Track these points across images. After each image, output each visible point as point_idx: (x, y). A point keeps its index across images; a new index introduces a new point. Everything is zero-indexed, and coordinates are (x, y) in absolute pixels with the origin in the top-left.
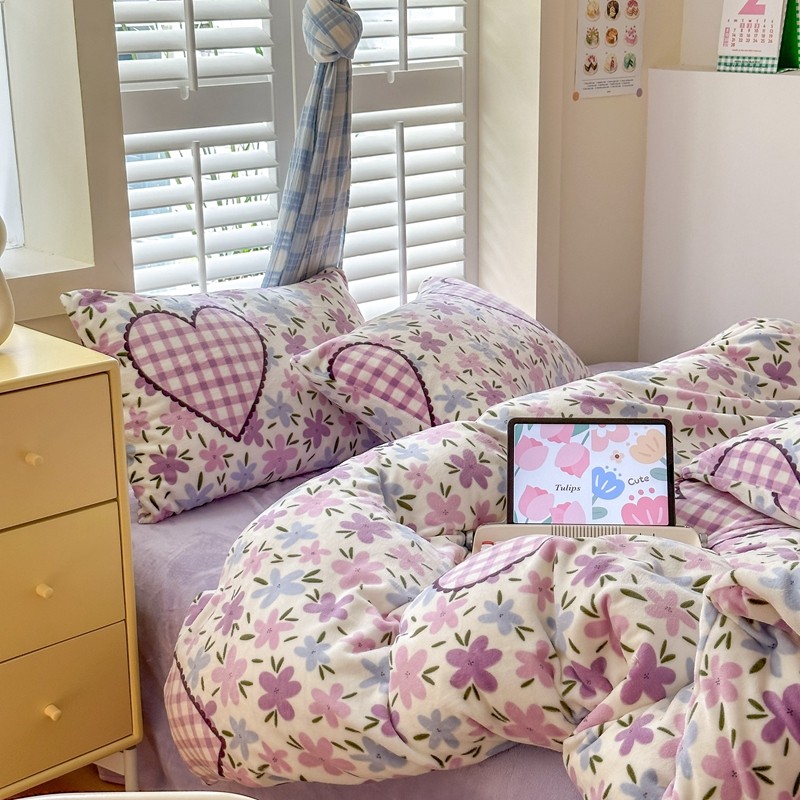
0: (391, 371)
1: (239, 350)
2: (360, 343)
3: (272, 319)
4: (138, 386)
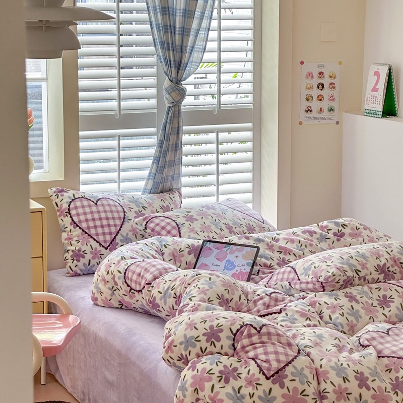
0: (169, 228)
1: (113, 215)
3: (132, 205)
4: (71, 224)
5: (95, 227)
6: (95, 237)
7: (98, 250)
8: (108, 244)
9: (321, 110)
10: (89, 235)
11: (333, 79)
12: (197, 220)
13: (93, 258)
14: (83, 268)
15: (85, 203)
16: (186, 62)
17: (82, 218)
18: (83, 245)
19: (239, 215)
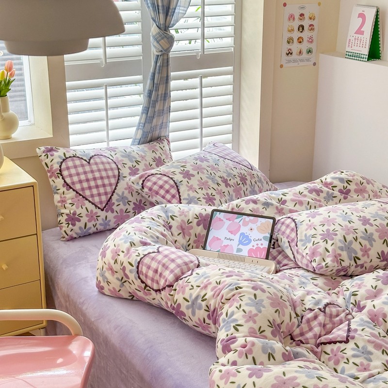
0: (167, 187)
1: (107, 174)
2: (157, 174)
3: (126, 160)
4: (64, 186)
5: (90, 188)
6: (90, 199)
7: (94, 212)
8: (104, 205)
9: (300, 52)
10: (83, 197)
11: (312, 20)
12: (193, 176)
13: (90, 221)
14: (79, 232)
15: (78, 162)
16: (174, 7)
17: (76, 179)
18: (77, 208)
19: (231, 164)
